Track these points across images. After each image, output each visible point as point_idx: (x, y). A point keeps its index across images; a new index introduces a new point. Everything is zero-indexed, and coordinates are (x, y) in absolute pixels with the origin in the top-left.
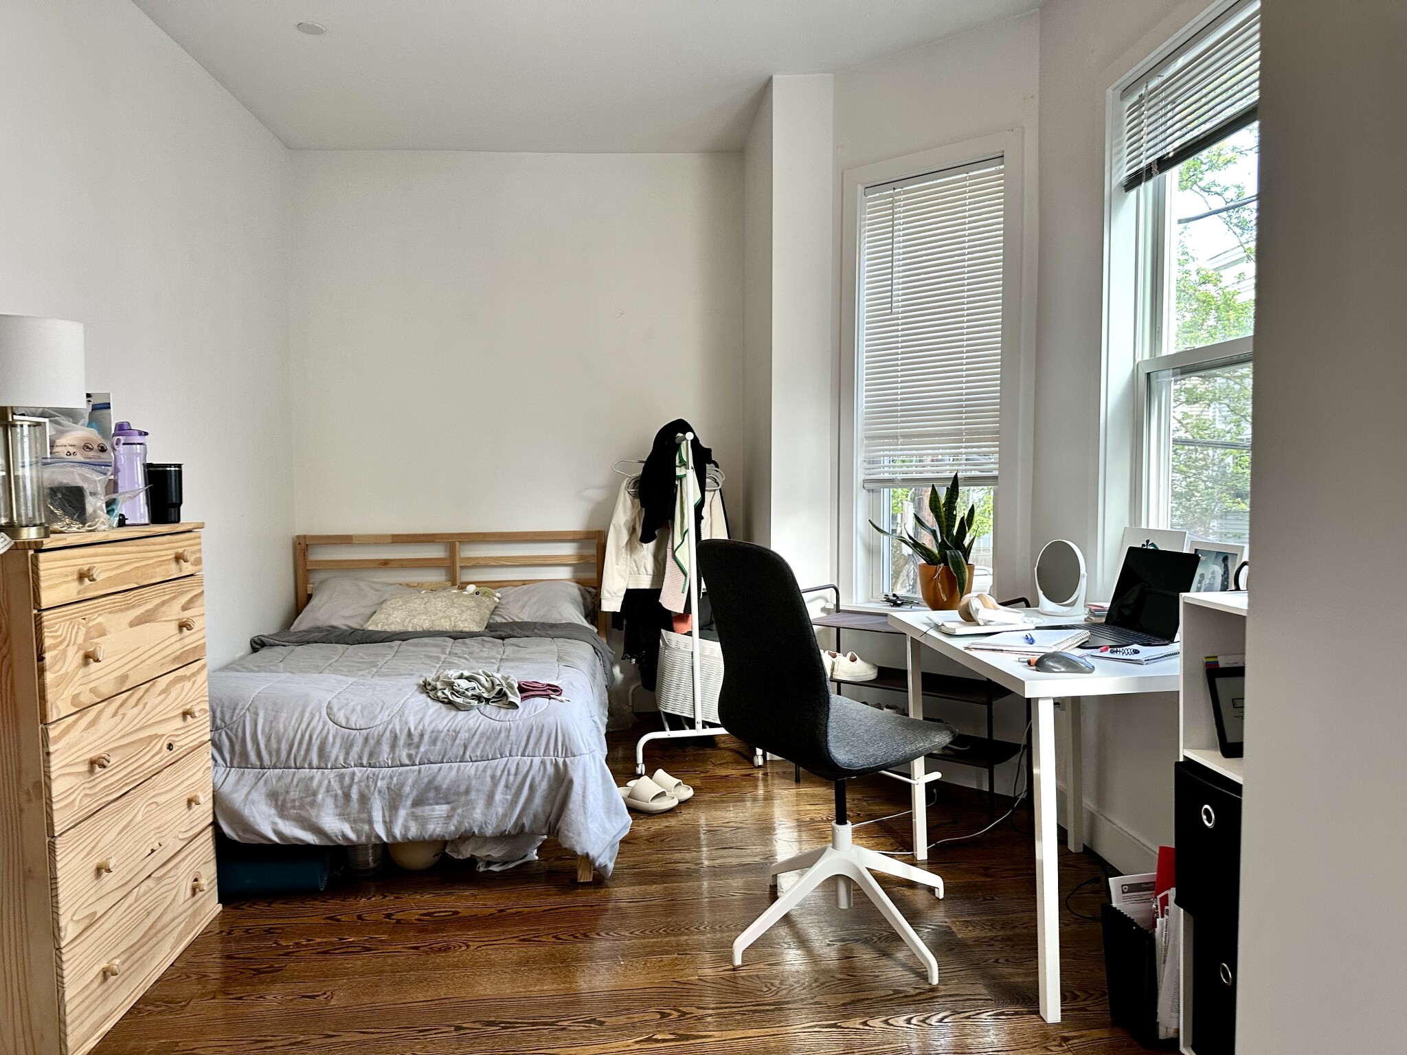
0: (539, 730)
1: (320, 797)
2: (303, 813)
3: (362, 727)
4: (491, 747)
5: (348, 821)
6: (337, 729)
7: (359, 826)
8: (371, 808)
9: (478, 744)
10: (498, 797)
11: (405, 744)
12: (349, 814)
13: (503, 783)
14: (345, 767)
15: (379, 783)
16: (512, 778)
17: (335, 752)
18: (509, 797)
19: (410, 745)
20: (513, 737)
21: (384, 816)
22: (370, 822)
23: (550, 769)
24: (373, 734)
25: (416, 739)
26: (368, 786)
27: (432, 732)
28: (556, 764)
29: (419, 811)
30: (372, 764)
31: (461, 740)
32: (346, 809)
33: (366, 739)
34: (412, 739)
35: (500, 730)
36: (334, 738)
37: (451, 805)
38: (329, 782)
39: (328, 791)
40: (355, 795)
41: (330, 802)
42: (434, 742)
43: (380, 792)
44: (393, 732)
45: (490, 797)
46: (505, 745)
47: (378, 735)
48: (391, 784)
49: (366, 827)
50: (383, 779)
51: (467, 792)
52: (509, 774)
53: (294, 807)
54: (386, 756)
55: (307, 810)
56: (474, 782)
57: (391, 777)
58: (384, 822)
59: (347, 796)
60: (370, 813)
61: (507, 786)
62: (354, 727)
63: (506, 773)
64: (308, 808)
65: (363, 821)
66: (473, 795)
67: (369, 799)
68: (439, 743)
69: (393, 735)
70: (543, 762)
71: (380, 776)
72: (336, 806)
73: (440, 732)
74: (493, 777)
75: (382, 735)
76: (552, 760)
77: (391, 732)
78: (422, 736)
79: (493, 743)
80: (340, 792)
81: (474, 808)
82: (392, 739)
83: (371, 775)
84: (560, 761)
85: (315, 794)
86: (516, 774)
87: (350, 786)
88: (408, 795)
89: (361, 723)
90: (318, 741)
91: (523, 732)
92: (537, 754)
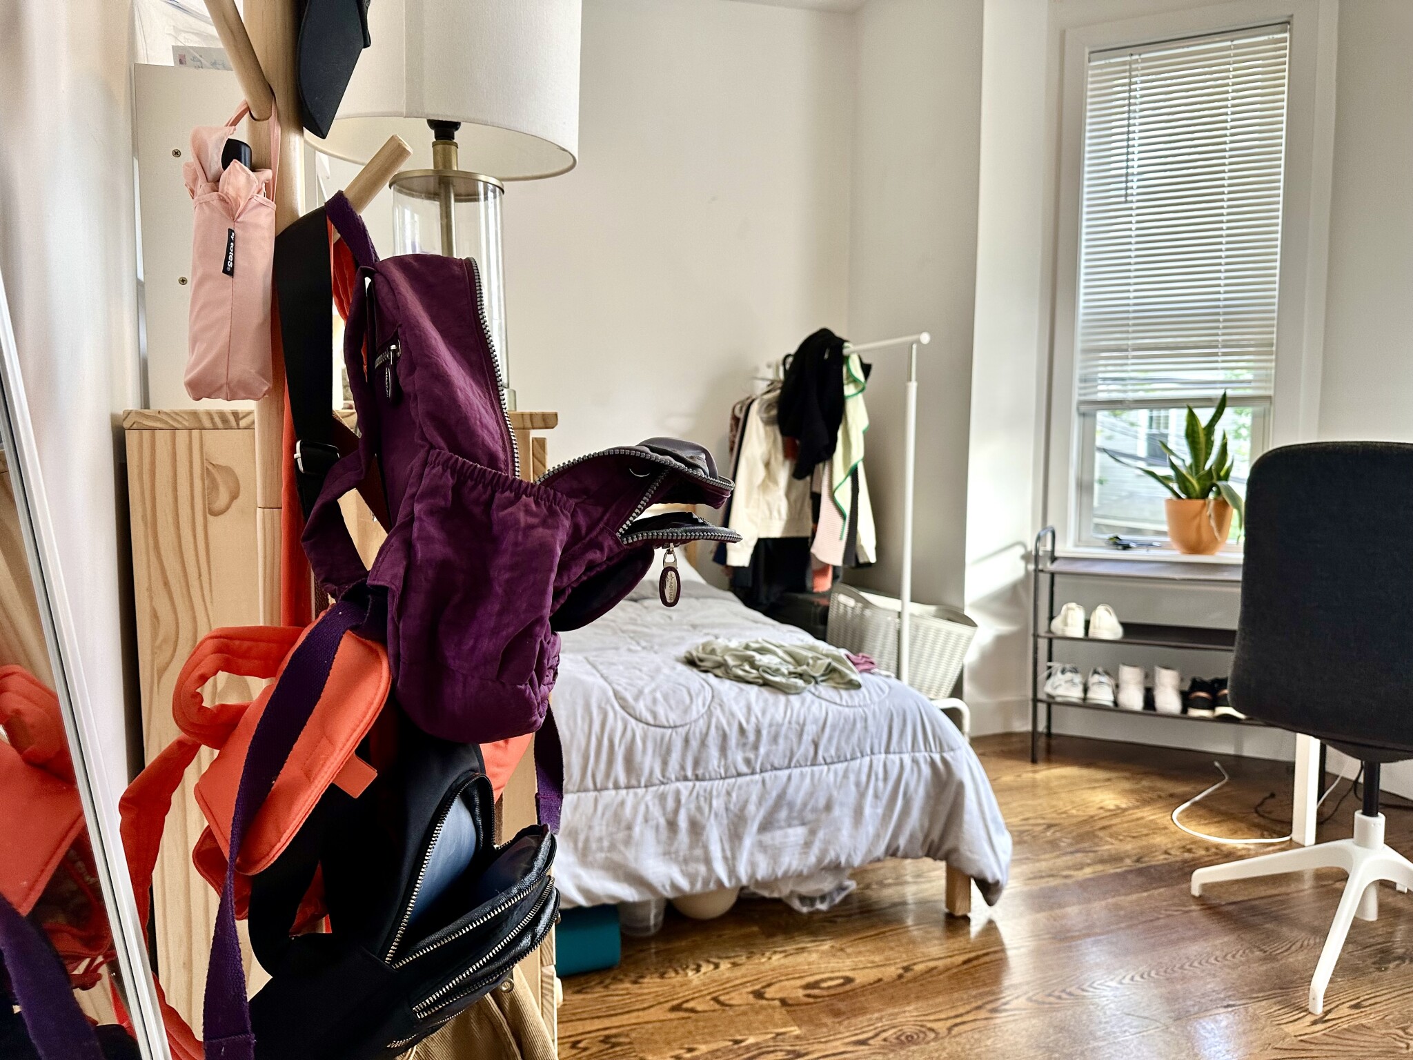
0: (901, 717)
1: (637, 830)
2: (616, 857)
3: (678, 724)
4: (847, 742)
5: (676, 861)
6: (643, 728)
7: (692, 867)
8: (708, 840)
9: (830, 739)
10: (867, 810)
11: (738, 745)
12: (677, 852)
13: (871, 792)
14: (663, 783)
15: (715, 803)
16: (881, 784)
17: (648, 762)
18: (880, 811)
19: (744, 745)
20: (872, 729)
21: (723, 850)
22: (708, 861)
23: (926, 770)
24: (694, 733)
25: (751, 737)
26: (699, 809)
27: (771, 725)
28: (933, 764)
29: (767, 838)
30: (700, 776)
31: (808, 734)
32: (671, 844)
33: (687, 741)
34: (747, 738)
35: (855, 720)
36: (644, 742)
37: (808, 827)
38: (647, 807)
39: (646, 821)
40: (683, 822)
41: (650, 836)
42: (775, 739)
43: (716, 815)
44: (719, 727)
45: (858, 813)
46: (865, 739)
47: (701, 733)
48: (730, 802)
49: (702, 869)
50: (718, 796)
51: (828, 807)
52: (877, 779)
53: (601, 849)
54: (716, 763)
55: (620, 852)
56: (835, 793)
57: (729, 794)
58: (725, 858)
59: (672, 825)
60: (706, 848)
61: (876, 796)
62: (666, 724)
63: (873, 778)
64: (622, 848)
65: (697, 860)
66: (837, 811)
67: (703, 828)
68: (781, 741)
69: (721, 732)
70: (915, 761)
71: (715, 793)
72: (658, 842)
73: (780, 726)
74: (858, 784)
75: (707, 734)
76: (925, 757)
77: (717, 728)
78: (758, 732)
79: (848, 738)
80: (662, 821)
81: (839, 830)
82: (720, 739)
83: (702, 793)
84: (937, 757)
85: (629, 828)
86: (886, 779)
87: (676, 811)
88: (755, 816)
89: (674, 718)
90: (623, 747)
91: (882, 720)
92: (905, 750)
